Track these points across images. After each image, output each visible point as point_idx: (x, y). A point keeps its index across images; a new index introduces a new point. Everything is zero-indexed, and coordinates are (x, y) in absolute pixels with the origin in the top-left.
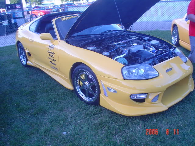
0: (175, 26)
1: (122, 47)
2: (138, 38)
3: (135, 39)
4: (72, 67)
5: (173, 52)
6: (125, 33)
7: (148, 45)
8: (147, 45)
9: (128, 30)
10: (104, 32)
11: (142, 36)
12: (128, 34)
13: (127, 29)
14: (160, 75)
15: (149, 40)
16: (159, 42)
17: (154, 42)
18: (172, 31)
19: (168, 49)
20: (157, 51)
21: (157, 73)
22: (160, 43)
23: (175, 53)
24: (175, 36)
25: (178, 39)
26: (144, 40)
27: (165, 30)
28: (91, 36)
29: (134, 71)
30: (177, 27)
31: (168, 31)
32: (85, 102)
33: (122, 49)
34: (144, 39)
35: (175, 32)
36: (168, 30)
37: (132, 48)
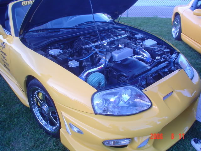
0: (177, 15)
1: (100, 52)
2: (127, 37)
3: (123, 38)
4: (25, 80)
5: (175, 61)
6: (111, 25)
7: (140, 49)
8: (138, 48)
9: (117, 21)
10: (81, 25)
11: (134, 32)
12: (115, 28)
13: (115, 19)
14: (153, 106)
15: (143, 39)
16: (156, 42)
17: (149, 43)
18: (172, 20)
19: (168, 56)
20: (152, 60)
21: (150, 104)
22: (158, 44)
23: (177, 63)
24: (176, 27)
25: (180, 32)
26: (136, 39)
27: (164, 17)
28: (61, 30)
29: (112, 99)
30: (180, 16)
31: (168, 19)
32: (44, 130)
33: (100, 56)
34: (136, 37)
35: (177, 22)
36: (168, 17)
37: (115, 53)
